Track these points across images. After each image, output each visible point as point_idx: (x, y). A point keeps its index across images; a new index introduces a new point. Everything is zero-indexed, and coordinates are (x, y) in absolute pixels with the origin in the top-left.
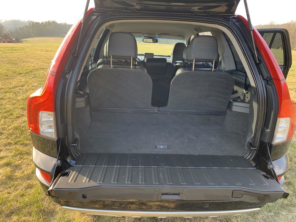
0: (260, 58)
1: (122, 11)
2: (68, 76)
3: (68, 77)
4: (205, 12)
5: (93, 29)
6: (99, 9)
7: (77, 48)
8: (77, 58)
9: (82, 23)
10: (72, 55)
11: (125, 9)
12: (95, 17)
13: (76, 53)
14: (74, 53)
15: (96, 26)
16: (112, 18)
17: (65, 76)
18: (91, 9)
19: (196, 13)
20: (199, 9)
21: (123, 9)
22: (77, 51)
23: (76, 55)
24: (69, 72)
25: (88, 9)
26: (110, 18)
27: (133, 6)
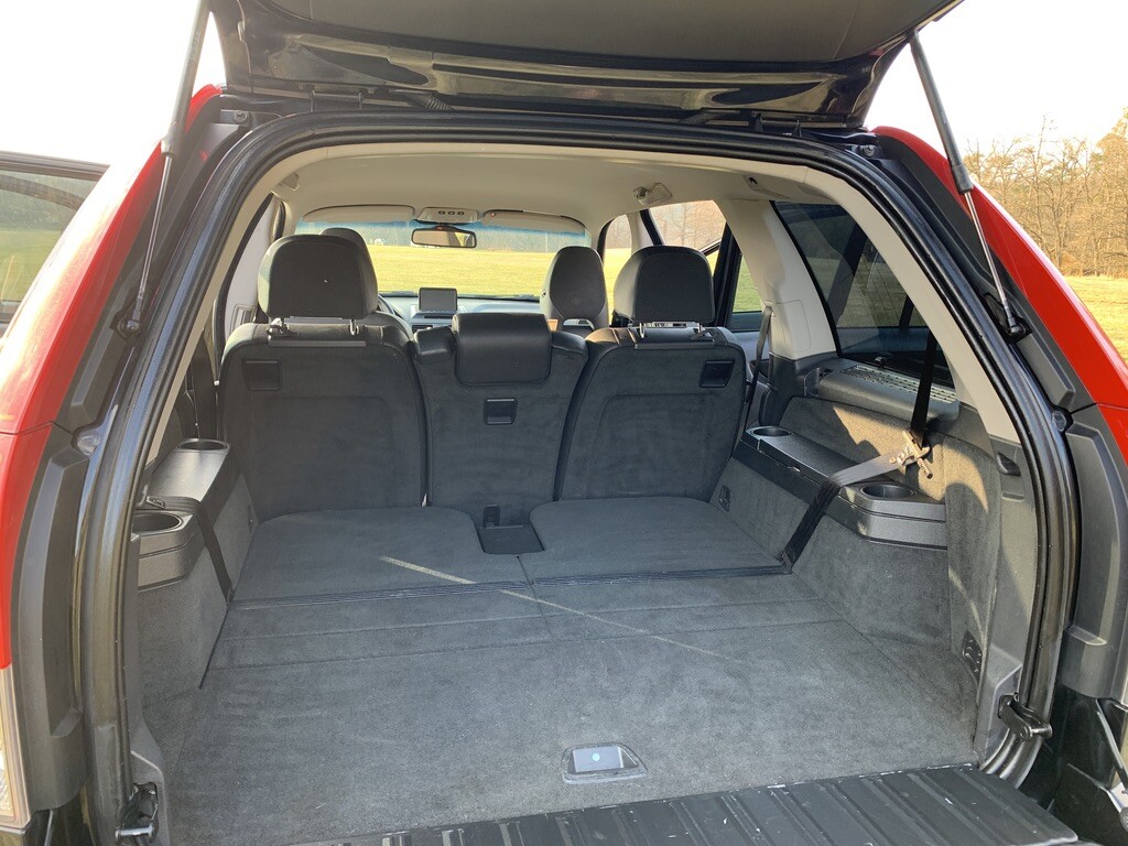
0: (1022, 313)
1: (366, 101)
2: (89, 443)
3: (91, 449)
4: (745, 114)
5: (226, 189)
6: (249, 89)
7: (143, 288)
8: (139, 340)
9: (166, 154)
10: (113, 326)
11: (383, 92)
12: (226, 129)
13: (137, 315)
14: (125, 314)
15: (241, 174)
16: (317, 132)
17: (74, 443)
18: (208, 90)
19: (705, 116)
20: (717, 98)
21: (371, 91)
22: (138, 306)
23: (133, 325)
24: (99, 421)
25: (197, 88)
26: (309, 133)
27: (423, 80)
